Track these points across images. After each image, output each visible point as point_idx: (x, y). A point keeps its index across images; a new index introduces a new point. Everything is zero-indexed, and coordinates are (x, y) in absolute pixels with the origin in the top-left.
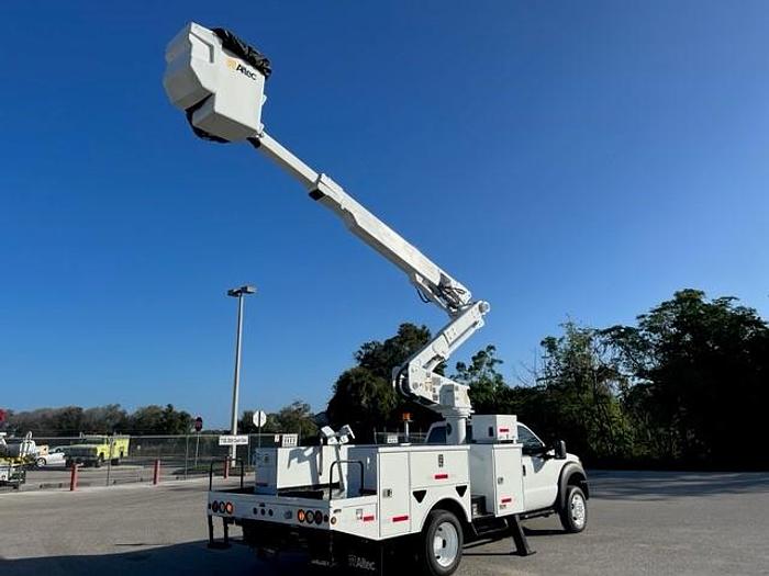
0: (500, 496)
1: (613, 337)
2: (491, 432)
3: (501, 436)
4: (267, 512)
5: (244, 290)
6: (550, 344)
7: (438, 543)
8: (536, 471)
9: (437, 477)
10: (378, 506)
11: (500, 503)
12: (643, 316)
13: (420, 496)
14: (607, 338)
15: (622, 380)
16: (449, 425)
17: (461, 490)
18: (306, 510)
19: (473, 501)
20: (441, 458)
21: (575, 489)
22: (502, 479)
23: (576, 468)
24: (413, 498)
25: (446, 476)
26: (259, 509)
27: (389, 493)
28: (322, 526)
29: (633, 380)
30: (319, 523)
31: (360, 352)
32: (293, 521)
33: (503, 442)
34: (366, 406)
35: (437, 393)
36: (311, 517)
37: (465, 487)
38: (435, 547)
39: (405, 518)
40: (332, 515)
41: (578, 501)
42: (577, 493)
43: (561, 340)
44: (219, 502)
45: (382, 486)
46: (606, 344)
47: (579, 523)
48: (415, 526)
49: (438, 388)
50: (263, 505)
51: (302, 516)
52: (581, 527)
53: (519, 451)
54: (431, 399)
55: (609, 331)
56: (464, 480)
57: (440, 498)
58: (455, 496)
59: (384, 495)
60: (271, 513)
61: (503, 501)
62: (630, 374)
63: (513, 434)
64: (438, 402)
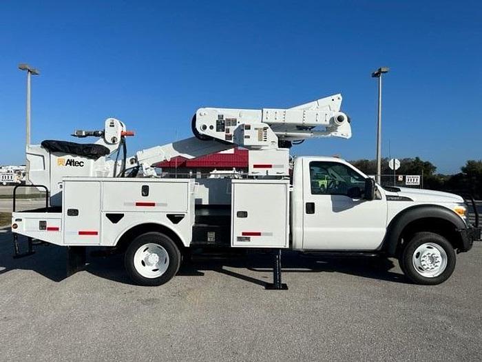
0: (240, 229)
3: (256, 172)
9: (139, 204)
10: (63, 221)
11: (239, 235)
20: (146, 188)
22: (245, 213)
24: (105, 219)
25: (151, 204)
37: (181, 216)
40: (13, 222)
49: (233, 128)
54: (223, 138)
56: (181, 210)
57: (143, 222)
58: (164, 222)
59: (70, 213)
61: (245, 234)
64: (232, 141)
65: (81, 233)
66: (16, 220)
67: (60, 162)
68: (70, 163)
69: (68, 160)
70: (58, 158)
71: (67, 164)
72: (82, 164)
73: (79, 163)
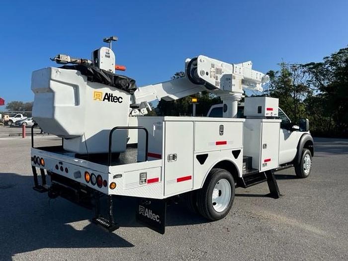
0: (264, 157)
1: (310, 68)
2: (260, 110)
3: (268, 113)
4: (64, 169)
5: (111, 39)
6: (271, 74)
7: (215, 194)
8: (285, 139)
9: (218, 143)
10: (163, 169)
11: (263, 162)
12: (327, 58)
13: (202, 158)
14: (305, 69)
15: (309, 92)
16: (225, 105)
17: (236, 153)
18: (90, 172)
19: (244, 161)
20: (222, 127)
21: (307, 151)
22: (266, 145)
23: (309, 137)
24: (197, 161)
25: (225, 143)
26: (59, 166)
27: (174, 157)
28: (102, 190)
29: (317, 91)
30: (100, 186)
31: (174, 77)
32: (82, 180)
33: (268, 118)
34: (177, 103)
35: (219, 81)
36: (94, 180)
37: (239, 151)
38: (213, 197)
39: (189, 178)
40: (111, 180)
41: (307, 159)
42: (307, 153)
43: (277, 72)
44: (37, 156)
45: (168, 151)
46: (304, 72)
47: (306, 172)
48: (197, 184)
49: (220, 76)
50: (61, 163)
51: (88, 177)
52: (307, 174)
53: (279, 125)
54: (214, 84)
55: (308, 65)
56: (239, 146)
57: (220, 160)
58: (231, 158)
59: (169, 159)
60: (67, 171)
61: (266, 161)
62: (316, 88)
63: (275, 112)
64: (219, 87)
65: (179, 180)
66: (115, 177)
67: (97, 96)
68: (108, 97)
69: (107, 94)
70: (94, 90)
71: (105, 99)
72: (120, 100)
73: (118, 99)
